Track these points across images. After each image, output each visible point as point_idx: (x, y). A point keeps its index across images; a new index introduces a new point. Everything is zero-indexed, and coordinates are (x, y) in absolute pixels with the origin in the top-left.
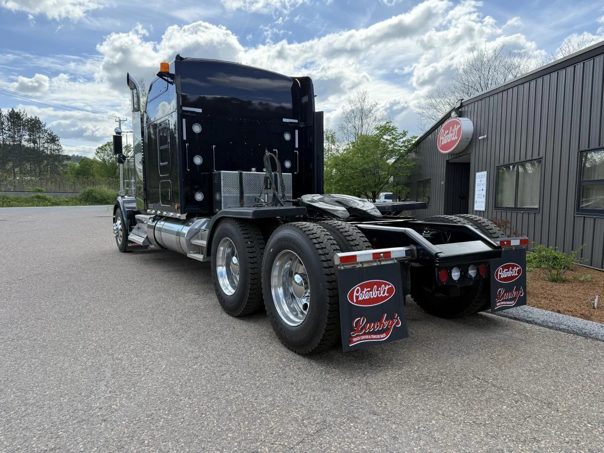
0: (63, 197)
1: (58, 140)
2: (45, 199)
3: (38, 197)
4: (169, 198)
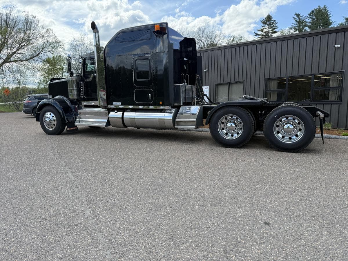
4: (149, 98)
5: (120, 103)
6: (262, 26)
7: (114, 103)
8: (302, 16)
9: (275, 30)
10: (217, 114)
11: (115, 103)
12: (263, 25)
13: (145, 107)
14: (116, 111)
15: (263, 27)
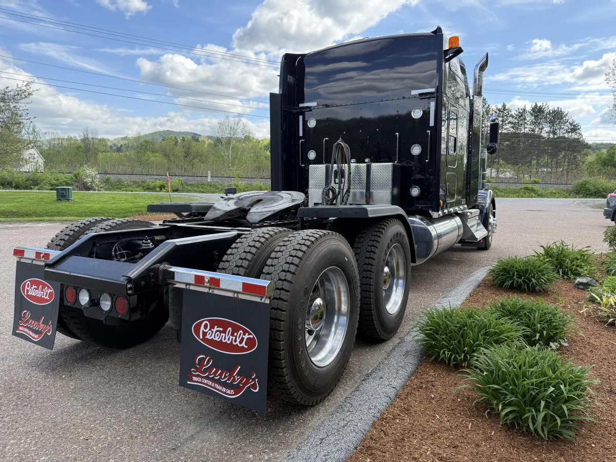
0: (552, 189)
1: (579, 129)
2: (533, 190)
3: (527, 189)
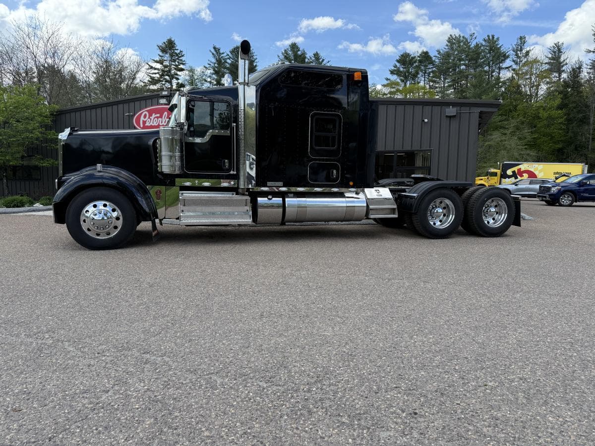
4: (333, 176)
5: (282, 183)
6: (159, 55)
7: (269, 184)
8: (223, 53)
9: (181, 66)
10: (427, 199)
11: (271, 184)
12: (161, 54)
13: (327, 190)
14: (270, 197)
15: (161, 56)
